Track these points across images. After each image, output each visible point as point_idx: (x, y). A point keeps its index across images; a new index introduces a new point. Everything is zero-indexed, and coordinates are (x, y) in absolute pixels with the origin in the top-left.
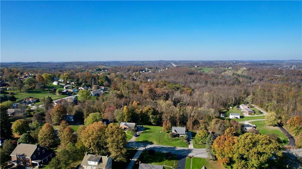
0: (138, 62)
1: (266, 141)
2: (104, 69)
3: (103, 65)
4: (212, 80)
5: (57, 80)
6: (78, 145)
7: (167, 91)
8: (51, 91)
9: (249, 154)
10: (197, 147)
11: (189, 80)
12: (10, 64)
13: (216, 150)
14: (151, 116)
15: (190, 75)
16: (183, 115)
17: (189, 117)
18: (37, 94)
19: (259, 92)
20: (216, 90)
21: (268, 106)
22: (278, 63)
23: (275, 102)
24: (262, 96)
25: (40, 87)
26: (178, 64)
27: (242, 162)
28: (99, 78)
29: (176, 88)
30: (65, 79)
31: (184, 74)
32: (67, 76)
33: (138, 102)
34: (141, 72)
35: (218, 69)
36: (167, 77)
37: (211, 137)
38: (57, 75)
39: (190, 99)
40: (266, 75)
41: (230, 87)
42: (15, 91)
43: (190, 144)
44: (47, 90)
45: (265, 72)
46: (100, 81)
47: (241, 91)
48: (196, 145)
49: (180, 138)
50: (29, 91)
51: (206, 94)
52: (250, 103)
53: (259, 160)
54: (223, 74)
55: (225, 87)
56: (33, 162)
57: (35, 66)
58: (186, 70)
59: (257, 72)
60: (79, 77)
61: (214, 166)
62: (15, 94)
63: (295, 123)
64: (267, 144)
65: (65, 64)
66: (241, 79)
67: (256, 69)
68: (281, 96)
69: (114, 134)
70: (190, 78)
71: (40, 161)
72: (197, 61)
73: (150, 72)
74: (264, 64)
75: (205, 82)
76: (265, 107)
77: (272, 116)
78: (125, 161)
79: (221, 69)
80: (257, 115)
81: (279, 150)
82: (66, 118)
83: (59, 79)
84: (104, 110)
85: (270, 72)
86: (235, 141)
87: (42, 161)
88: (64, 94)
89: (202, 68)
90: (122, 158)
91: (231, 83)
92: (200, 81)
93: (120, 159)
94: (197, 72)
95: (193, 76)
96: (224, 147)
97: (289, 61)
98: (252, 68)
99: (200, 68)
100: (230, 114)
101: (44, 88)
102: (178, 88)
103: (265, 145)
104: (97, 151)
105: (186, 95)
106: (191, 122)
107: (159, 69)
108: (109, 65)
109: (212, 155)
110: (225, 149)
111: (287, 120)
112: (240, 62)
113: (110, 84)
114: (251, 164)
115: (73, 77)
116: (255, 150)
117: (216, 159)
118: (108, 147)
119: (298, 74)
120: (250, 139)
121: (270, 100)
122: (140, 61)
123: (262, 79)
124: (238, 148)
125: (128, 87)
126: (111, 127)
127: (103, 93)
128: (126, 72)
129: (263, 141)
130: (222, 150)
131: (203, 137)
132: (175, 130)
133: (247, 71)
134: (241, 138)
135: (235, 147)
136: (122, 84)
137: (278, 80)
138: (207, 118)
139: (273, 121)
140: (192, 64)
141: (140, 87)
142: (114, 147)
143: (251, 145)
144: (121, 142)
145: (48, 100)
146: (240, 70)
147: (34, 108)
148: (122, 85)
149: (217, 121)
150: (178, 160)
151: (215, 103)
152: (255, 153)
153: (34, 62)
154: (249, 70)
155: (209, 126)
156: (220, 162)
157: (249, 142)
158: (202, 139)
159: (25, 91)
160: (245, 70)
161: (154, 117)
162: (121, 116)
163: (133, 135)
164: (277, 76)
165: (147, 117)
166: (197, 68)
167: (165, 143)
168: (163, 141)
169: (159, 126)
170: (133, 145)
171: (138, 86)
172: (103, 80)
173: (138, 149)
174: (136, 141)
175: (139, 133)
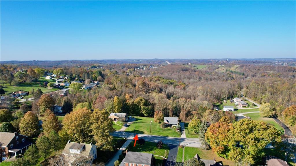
0: (133, 60)
1: (263, 126)
2: (99, 67)
3: (98, 63)
4: (206, 76)
5: (50, 75)
6: (61, 133)
7: (160, 85)
8: (43, 85)
9: (246, 140)
10: (190, 136)
11: (183, 76)
12: (6, 63)
13: (209, 138)
14: (142, 107)
15: (184, 72)
16: (176, 107)
17: (182, 108)
18: (28, 88)
19: (252, 85)
20: (209, 85)
21: (262, 98)
22: (270, 61)
23: (269, 94)
24: (256, 89)
25: (32, 81)
26: (173, 62)
27: (237, 150)
28: (93, 73)
29: (170, 83)
30: (58, 74)
31: (178, 71)
32: (60, 71)
33: (131, 95)
34: (135, 69)
35: (212, 66)
36: (161, 74)
37: (204, 124)
38: (51, 71)
39: (184, 93)
40: (259, 71)
41: (223, 82)
42: (5, 85)
43: (182, 134)
44: (38, 84)
45: (258, 69)
46: (93, 76)
47: (235, 85)
48: (189, 135)
49: (172, 128)
50: (20, 84)
51: (200, 88)
52: (243, 96)
53: (257, 146)
54: (216, 70)
55: (218, 82)
56: (10, 151)
57: (31, 64)
58: (180, 67)
59: (249, 69)
60: (73, 72)
61: (208, 155)
62: (4, 87)
63: (291, 113)
64: (264, 129)
65: (61, 62)
66: (234, 75)
67: (248, 66)
68: (275, 89)
69: (99, 121)
70: (183, 74)
71: (18, 150)
72: (191, 59)
73: (145, 69)
74: (256, 62)
75: (199, 78)
76: (259, 100)
77: (266, 107)
78: (112, 150)
79: (214, 67)
80: (251, 107)
81: (278, 136)
82: (54, 108)
83: (52, 74)
84: (95, 102)
85: (262, 69)
86: (230, 127)
87: (20, 151)
88: (55, 87)
89: (196, 65)
90: (108, 147)
91: (224, 79)
92: (193, 77)
93: (106, 147)
94: (191, 69)
95: (187, 73)
96: (218, 134)
98: (245, 65)
99: (193, 65)
100: (224, 107)
101: (35, 82)
102: (172, 83)
103: (263, 130)
104: (81, 140)
105: (179, 89)
106: (184, 114)
107: (153, 66)
108: (105, 63)
109: (205, 144)
110: (220, 136)
111: (282, 111)
112: (233, 60)
113: (104, 78)
114: (248, 152)
115: (67, 72)
116: (251, 136)
117: (210, 148)
118: (93, 135)
119: (290, 70)
120: (247, 124)
121: (263, 93)
122: (135, 60)
123: (255, 76)
124: (233, 135)
125: (121, 81)
126: (97, 113)
127: (96, 87)
128: (120, 69)
129: (260, 126)
130: (217, 138)
131: (196, 126)
132: (167, 120)
133: (240, 68)
134: (236, 124)
135: (231, 134)
136: (115, 78)
137: (270, 76)
138: (201, 109)
139: (268, 112)
140: (186, 62)
141: (133, 81)
142: (99, 135)
143: (248, 131)
144: (107, 129)
145: (38, 92)
146: (232, 67)
147: (23, 100)
149: (210, 112)
150: (170, 149)
151: (208, 96)
152: (252, 139)
153: (31, 61)
154: (242, 67)
155: (203, 117)
156: (214, 150)
157: (245, 127)
158: (195, 129)
159: (15, 84)
160: (237, 67)
161: (146, 108)
162: (112, 106)
163: (123, 125)
164: (270, 72)
165: (138, 108)
166: (191, 65)
167: (156, 133)
168: (154, 131)
169: (151, 117)
170: (122, 135)
171: (132, 80)
172: (96, 75)
173: (127, 139)
174: (126, 131)
175: (130, 123)
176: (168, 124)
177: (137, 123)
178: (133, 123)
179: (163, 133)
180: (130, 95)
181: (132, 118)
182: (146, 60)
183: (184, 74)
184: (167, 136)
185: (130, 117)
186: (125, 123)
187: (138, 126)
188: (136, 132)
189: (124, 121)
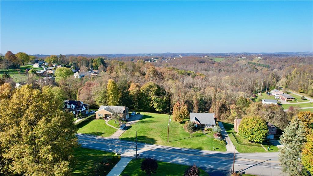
4: (226, 68)
5: (41, 63)
10: (244, 149)
11: (200, 68)
14: (153, 98)
15: (201, 64)
16: (201, 100)
26: (186, 56)
28: (93, 61)
30: (51, 62)
31: (194, 62)
32: (54, 58)
34: (146, 61)
35: (230, 59)
36: (175, 66)
40: (286, 63)
43: (227, 143)
44: (18, 71)
45: (285, 61)
46: (94, 64)
48: (240, 145)
49: (205, 132)
51: (226, 78)
52: (282, 88)
54: (237, 63)
58: (196, 58)
59: (275, 61)
60: (70, 60)
66: (259, 68)
67: (272, 58)
73: (156, 62)
74: (278, 55)
75: (218, 70)
79: (233, 59)
80: (300, 102)
85: (290, 61)
89: (213, 58)
92: (212, 69)
94: (208, 61)
95: (204, 65)
97: (303, 52)
98: (267, 57)
99: (210, 58)
101: (14, 69)
102: (189, 74)
107: (166, 59)
112: (252, 54)
125: (126, 69)
127: (94, 76)
132: (195, 118)
133: (263, 60)
138: (241, 101)
140: (203, 55)
141: (142, 69)
145: (4, 78)
146: (254, 59)
148: (119, 67)
154: (265, 59)
160: (260, 60)
161: (159, 99)
162: (103, 96)
163: (119, 127)
164: (299, 64)
165: (147, 100)
166: (208, 58)
167: (177, 141)
168: (174, 137)
169: (166, 113)
170: (114, 146)
171: (140, 68)
172: (98, 63)
173: (122, 155)
174: (122, 138)
175: (131, 123)
176: (198, 125)
177: (143, 122)
178: (137, 123)
179: (191, 141)
180: (137, 84)
181: (136, 114)
182: (157, 54)
183: (201, 66)
184: (200, 149)
185: (134, 113)
186: (122, 123)
187: (146, 128)
188: (141, 140)
189: (122, 120)
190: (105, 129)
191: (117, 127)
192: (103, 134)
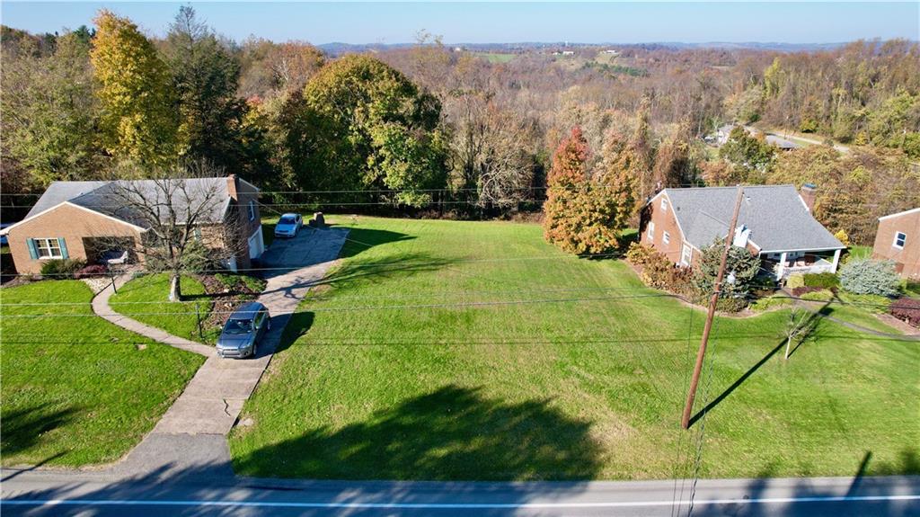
14: (382, 135)
35: (532, 57)
79: (539, 57)
85: (697, 58)
89: (478, 54)
98: (635, 50)
133: (623, 59)
146: (598, 56)
154: (628, 56)
160: (614, 57)
164: (719, 68)
174: (258, 455)
175: (298, 285)
178: (339, 282)
181: (302, 227)
185: (292, 222)
186: (232, 293)
187: (425, 317)
188: (457, 446)
189: (225, 272)
190: (86, 370)
191: (191, 337)
192: (53, 421)
